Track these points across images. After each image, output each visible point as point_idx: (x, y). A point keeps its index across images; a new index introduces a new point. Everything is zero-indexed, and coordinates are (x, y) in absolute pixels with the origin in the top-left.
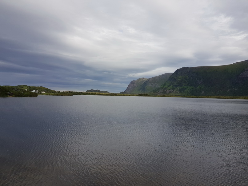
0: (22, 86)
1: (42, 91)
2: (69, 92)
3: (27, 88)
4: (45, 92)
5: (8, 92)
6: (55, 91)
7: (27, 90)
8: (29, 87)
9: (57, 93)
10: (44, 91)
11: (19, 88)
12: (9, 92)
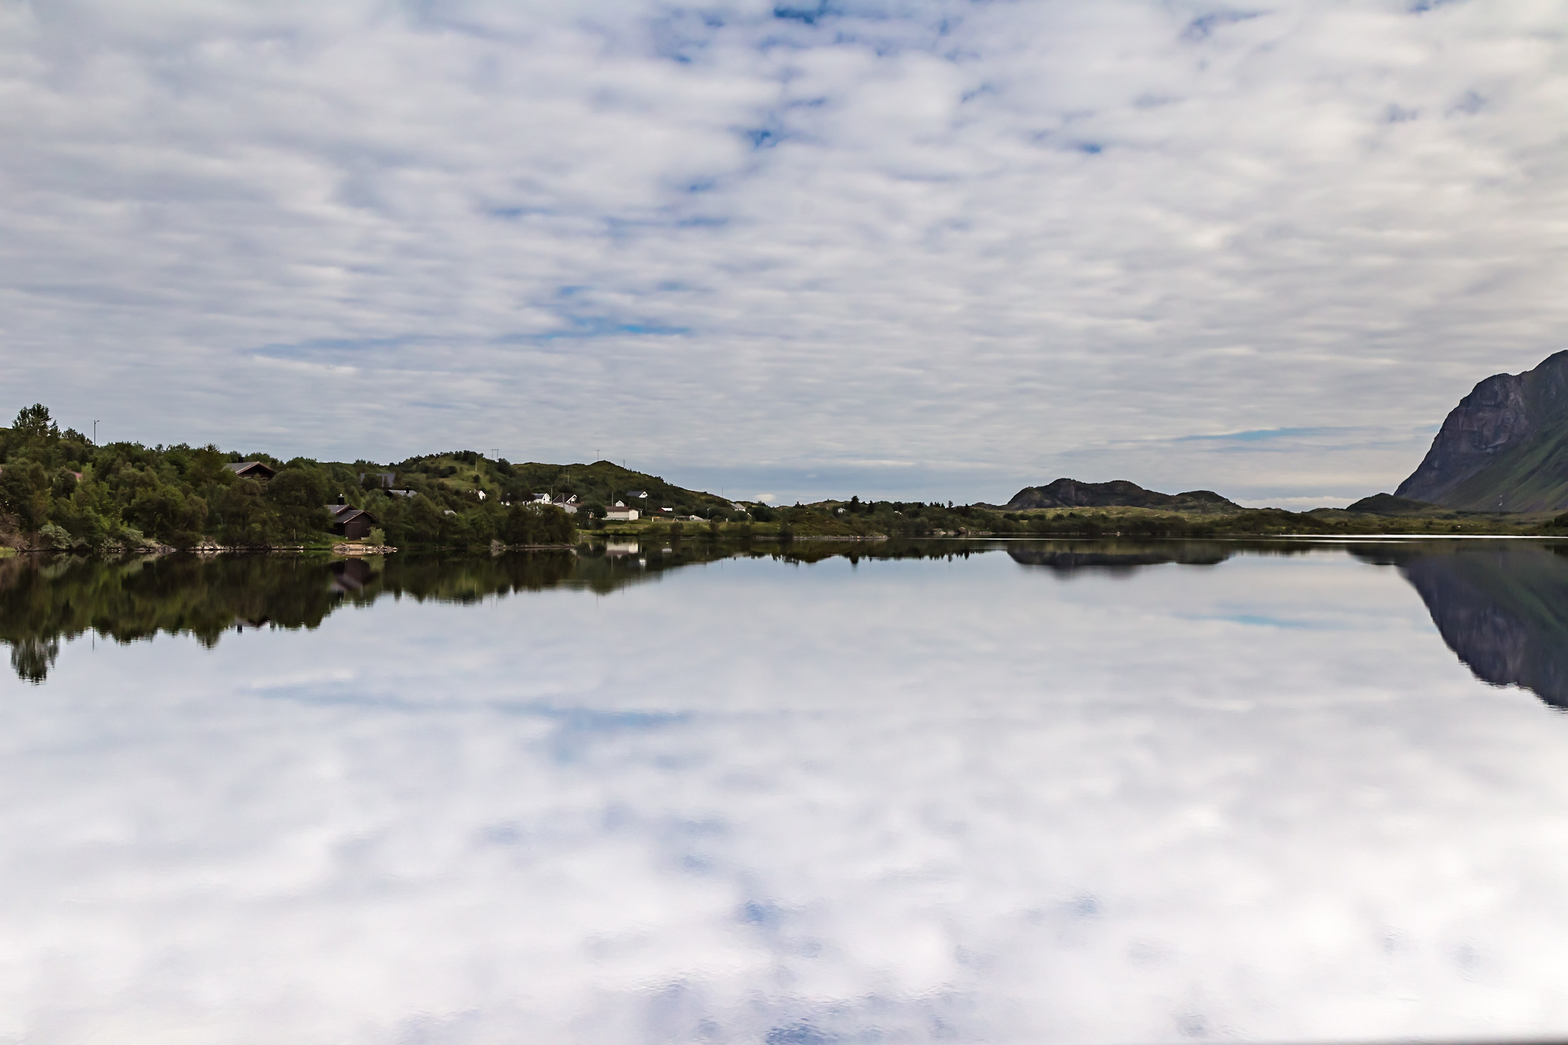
0: (444, 464)
1: (610, 499)
2: (845, 505)
3: (484, 479)
4: (633, 515)
5: (335, 509)
6: (724, 503)
7: (482, 495)
8: (502, 466)
9: (742, 516)
10: (631, 504)
11: (422, 477)
12: (341, 502)
